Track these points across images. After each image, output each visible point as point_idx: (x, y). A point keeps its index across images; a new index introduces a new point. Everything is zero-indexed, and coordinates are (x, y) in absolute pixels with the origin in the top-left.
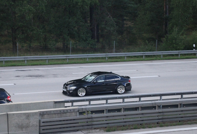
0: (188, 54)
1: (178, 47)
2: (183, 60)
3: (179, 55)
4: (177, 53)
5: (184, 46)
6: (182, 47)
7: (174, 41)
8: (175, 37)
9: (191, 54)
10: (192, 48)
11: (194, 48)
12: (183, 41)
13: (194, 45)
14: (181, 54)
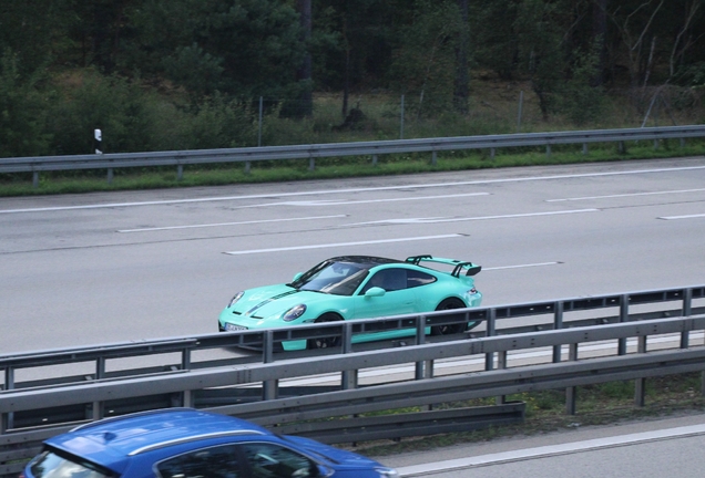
0: (69, 174)
1: (26, 142)
2: (52, 198)
3: (36, 177)
4: (27, 168)
5: (51, 136)
6: (40, 139)
7: (6, 113)
8: (12, 94)
9: (83, 173)
10: (92, 145)
11: (98, 145)
12: (44, 113)
13: (98, 132)
14: (42, 173)
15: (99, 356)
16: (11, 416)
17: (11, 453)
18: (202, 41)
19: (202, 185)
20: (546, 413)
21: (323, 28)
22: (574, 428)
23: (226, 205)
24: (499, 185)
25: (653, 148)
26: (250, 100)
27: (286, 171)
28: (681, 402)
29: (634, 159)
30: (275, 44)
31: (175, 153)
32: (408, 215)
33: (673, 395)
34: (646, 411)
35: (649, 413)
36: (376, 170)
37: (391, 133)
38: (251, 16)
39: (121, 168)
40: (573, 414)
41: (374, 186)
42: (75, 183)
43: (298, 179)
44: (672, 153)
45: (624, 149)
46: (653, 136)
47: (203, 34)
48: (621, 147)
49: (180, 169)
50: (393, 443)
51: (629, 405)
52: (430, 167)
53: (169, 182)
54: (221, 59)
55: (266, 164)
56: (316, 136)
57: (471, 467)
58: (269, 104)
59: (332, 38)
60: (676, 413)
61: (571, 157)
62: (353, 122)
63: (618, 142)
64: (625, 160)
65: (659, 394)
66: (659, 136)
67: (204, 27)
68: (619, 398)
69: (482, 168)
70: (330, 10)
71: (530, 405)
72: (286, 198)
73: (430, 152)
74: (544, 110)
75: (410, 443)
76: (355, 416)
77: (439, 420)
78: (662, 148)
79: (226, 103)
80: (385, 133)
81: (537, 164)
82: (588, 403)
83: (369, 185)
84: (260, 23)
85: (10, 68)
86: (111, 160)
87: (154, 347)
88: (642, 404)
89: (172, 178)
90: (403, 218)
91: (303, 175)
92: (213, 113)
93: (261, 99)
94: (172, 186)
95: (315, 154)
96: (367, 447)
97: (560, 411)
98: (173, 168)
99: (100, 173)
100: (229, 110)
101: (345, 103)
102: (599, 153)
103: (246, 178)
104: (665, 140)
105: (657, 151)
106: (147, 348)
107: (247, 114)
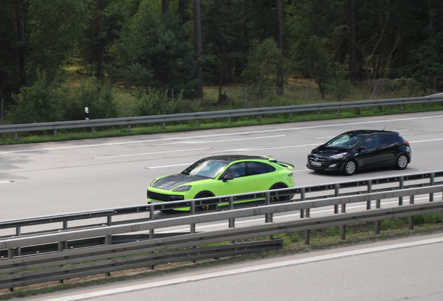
0: (73, 130)
1: (52, 115)
3: (55, 132)
4: (51, 128)
5: (64, 111)
6: (59, 113)
7: (40, 101)
8: (43, 91)
9: (81, 130)
10: (82, 116)
11: (86, 115)
13: (87, 109)
14: (59, 131)
15: (65, 219)
16: (19, 250)
17: (15, 268)
18: (141, 61)
19: (140, 134)
20: (295, 244)
21: (207, 54)
22: (307, 251)
23: (150, 144)
24: (292, 131)
25: (374, 111)
26: (167, 91)
27: (185, 126)
28: (364, 237)
29: (364, 116)
30: (180, 62)
31: (127, 118)
32: (243, 147)
33: (361, 233)
34: (345, 242)
35: (346, 243)
36: (230, 125)
37: (241, 106)
38: (167, 48)
39: (102, 127)
40: (308, 244)
41: (228, 133)
42: (75, 135)
43: (189, 130)
44: (384, 113)
45: (359, 111)
46: (374, 105)
47: (143, 58)
48: (357, 111)
49: (129, 127)
50: (214, 260)
51: (337, 239)
52: (258, 123)
53: (123, 134)
54: (152, 70)
55: (175, 123)
56: (202, 108)
57: (252, 271)
58: (177, 92)
59: (211, 58)
60: (360, 243)
61: (331, 116)
62: (223, 101)
63: (355, 108)
64: (359, 117)
65: (354, 234)
66: (377, 104)
67: (144, 55)
68: (333, 236)
69: (285, 122)
70: (211, 44)
71: (286, 240)
72: (181, 140)
73: (258, 115)
74: (322, 93)
75: (222, 260)
76: (194, 247)
77: (239, 248)
78: (378, 111)
79: (155, 92)
80: (238, 106)
81: (313, 120)
82: (317, 238)
83: (225, 133)
84: (172, 52)
85: (42, 78)
86: (94, 123)
87: (92, 214)
88: (344, 238)
89: (124, 132)
90: (240, 148)
91: (193, 128)
92: (148, 98)
93: (173, 90)
94: (125, 135)
95: (198, 118)
96: (200, 262)
97: (302, 243)
98: (126, 126)
99: (89, 129)
100: (157, 97)
101: (220, 92)
102: (345, 114)
103: (163, 130)
104: (380, 107)
105: (376, 112)
106: (89, 215)
107: (166, 98)
